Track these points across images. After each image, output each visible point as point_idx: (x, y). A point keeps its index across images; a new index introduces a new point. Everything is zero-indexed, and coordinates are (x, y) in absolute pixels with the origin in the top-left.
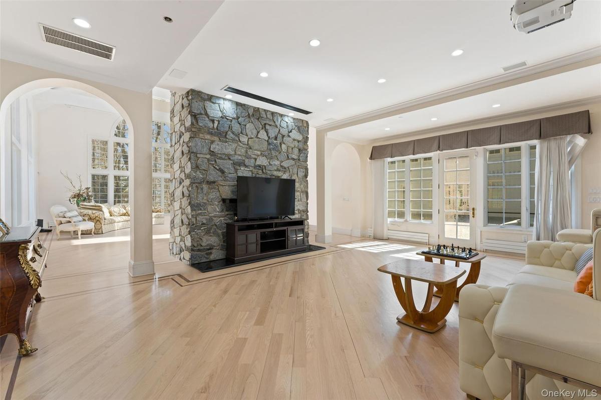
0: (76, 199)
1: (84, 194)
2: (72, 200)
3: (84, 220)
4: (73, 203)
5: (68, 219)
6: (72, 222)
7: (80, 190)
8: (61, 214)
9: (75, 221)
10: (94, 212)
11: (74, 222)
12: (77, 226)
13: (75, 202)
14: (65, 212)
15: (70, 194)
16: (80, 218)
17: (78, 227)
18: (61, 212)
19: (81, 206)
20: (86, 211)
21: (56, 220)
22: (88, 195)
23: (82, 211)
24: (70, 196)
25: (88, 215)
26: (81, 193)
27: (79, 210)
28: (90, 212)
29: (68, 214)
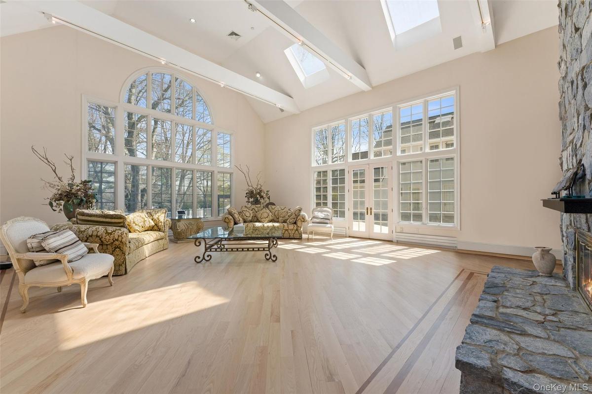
0: (63, 202)
1: (79, 193)
2: (54, 204)
3: (91, 250)
4: (58, 209)
5: (53, 256)
6: (65, 261)
7: (71, 185)
8: (34, 243)
9: (70, 257)
10: (110, 229)
11: (69, 262)
12: (79, 273)
13: (62, 207)
14: (45, 236)
15: (51, 192)
16: (82, 248)
17: (81, 276)
18: (34, 237)
19: (80, 217)
20: (92, 229)
21: (18, 260)
22: (86, 195)
23: (83, 227)
24: (51, 195)
25: (97, 236)
26: (73, 191)
27: (75, 227)
28: (101, 229)
29: (54, 242)
